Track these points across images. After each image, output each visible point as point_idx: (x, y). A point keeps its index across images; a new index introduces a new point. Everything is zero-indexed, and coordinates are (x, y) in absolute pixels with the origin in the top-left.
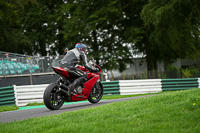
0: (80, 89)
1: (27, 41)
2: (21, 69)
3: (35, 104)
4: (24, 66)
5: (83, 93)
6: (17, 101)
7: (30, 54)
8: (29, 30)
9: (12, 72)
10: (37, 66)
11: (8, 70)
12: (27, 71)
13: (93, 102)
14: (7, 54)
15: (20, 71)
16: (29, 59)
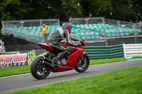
0: (64, 62)
1: (132, 12)
2: (128, 32)
3: (138, 57)
4: (131, 31)
5: (68, 64)
6: (125, 55)
7: (134, 21)
8: (134, 4)
9: (122, 34)
10: (140, 31)
11: (119, 33)
12: (132, 34)
13: (80, 72)
14: (118, 22)
15: (127, 34)
16: (134, 25)
